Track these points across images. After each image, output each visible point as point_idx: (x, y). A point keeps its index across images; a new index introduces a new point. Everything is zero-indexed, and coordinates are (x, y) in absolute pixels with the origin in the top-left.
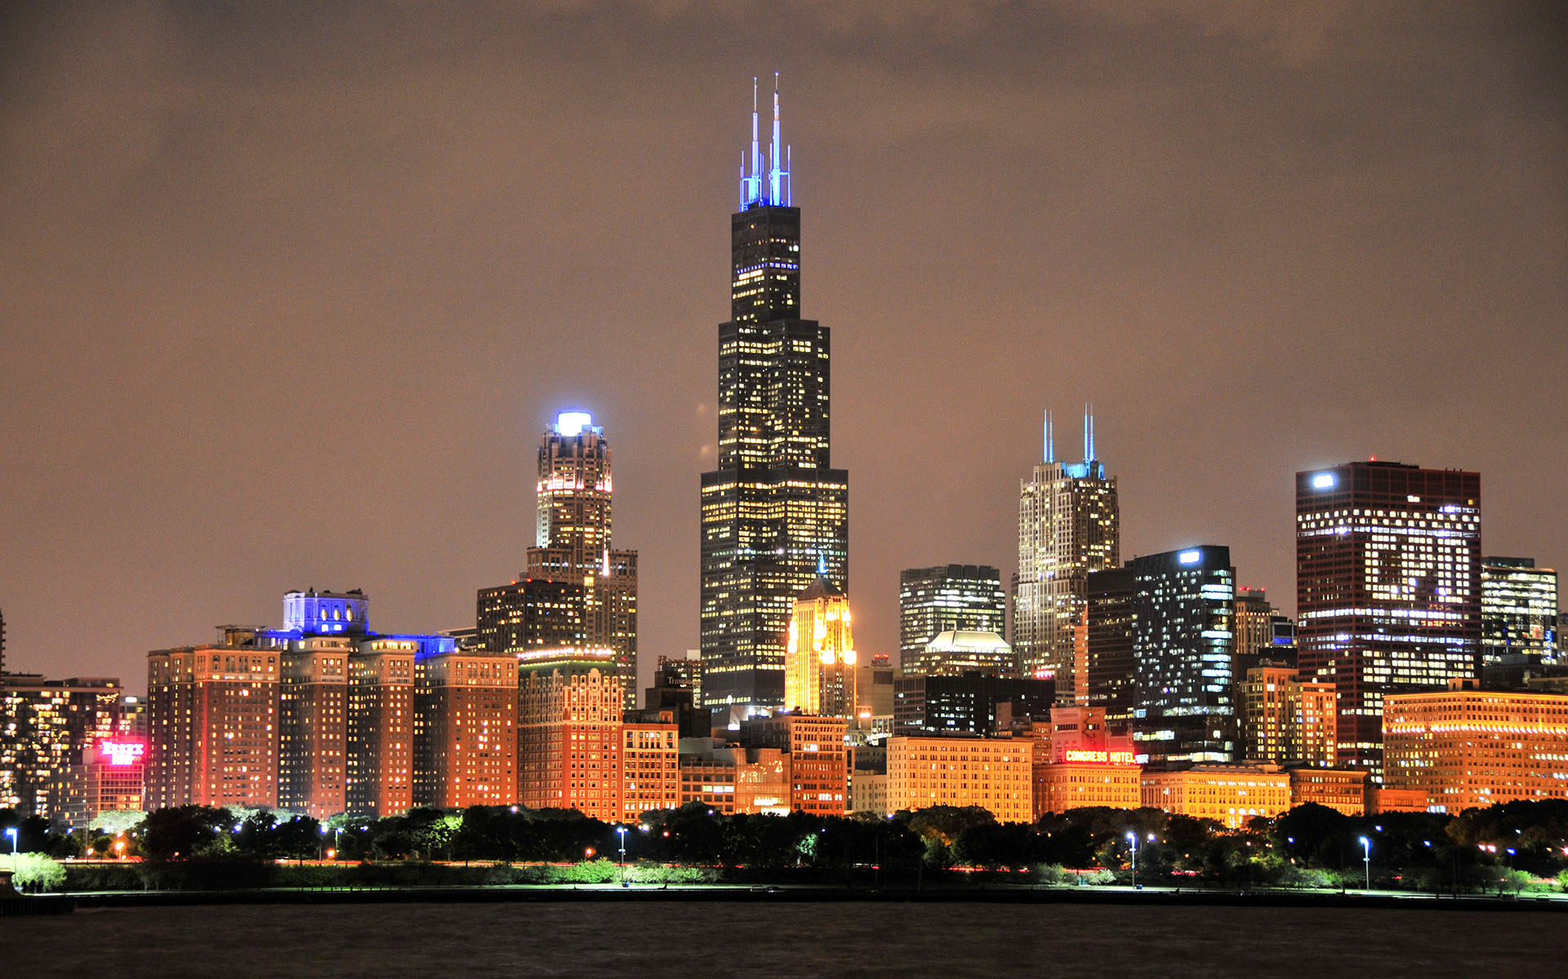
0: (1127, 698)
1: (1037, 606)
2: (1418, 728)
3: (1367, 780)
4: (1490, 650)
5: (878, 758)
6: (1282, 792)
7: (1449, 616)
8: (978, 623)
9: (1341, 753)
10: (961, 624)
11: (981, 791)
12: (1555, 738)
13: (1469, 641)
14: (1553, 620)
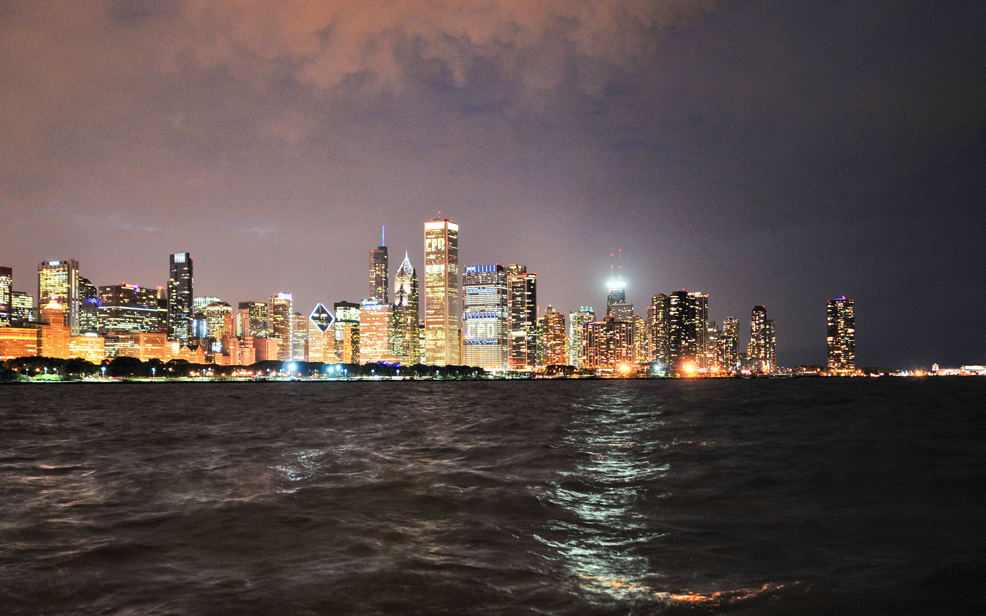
4: (13, 317)
7: (3, 307)
12: (32, 340)
13: (8, 314)
14: (31, 309)
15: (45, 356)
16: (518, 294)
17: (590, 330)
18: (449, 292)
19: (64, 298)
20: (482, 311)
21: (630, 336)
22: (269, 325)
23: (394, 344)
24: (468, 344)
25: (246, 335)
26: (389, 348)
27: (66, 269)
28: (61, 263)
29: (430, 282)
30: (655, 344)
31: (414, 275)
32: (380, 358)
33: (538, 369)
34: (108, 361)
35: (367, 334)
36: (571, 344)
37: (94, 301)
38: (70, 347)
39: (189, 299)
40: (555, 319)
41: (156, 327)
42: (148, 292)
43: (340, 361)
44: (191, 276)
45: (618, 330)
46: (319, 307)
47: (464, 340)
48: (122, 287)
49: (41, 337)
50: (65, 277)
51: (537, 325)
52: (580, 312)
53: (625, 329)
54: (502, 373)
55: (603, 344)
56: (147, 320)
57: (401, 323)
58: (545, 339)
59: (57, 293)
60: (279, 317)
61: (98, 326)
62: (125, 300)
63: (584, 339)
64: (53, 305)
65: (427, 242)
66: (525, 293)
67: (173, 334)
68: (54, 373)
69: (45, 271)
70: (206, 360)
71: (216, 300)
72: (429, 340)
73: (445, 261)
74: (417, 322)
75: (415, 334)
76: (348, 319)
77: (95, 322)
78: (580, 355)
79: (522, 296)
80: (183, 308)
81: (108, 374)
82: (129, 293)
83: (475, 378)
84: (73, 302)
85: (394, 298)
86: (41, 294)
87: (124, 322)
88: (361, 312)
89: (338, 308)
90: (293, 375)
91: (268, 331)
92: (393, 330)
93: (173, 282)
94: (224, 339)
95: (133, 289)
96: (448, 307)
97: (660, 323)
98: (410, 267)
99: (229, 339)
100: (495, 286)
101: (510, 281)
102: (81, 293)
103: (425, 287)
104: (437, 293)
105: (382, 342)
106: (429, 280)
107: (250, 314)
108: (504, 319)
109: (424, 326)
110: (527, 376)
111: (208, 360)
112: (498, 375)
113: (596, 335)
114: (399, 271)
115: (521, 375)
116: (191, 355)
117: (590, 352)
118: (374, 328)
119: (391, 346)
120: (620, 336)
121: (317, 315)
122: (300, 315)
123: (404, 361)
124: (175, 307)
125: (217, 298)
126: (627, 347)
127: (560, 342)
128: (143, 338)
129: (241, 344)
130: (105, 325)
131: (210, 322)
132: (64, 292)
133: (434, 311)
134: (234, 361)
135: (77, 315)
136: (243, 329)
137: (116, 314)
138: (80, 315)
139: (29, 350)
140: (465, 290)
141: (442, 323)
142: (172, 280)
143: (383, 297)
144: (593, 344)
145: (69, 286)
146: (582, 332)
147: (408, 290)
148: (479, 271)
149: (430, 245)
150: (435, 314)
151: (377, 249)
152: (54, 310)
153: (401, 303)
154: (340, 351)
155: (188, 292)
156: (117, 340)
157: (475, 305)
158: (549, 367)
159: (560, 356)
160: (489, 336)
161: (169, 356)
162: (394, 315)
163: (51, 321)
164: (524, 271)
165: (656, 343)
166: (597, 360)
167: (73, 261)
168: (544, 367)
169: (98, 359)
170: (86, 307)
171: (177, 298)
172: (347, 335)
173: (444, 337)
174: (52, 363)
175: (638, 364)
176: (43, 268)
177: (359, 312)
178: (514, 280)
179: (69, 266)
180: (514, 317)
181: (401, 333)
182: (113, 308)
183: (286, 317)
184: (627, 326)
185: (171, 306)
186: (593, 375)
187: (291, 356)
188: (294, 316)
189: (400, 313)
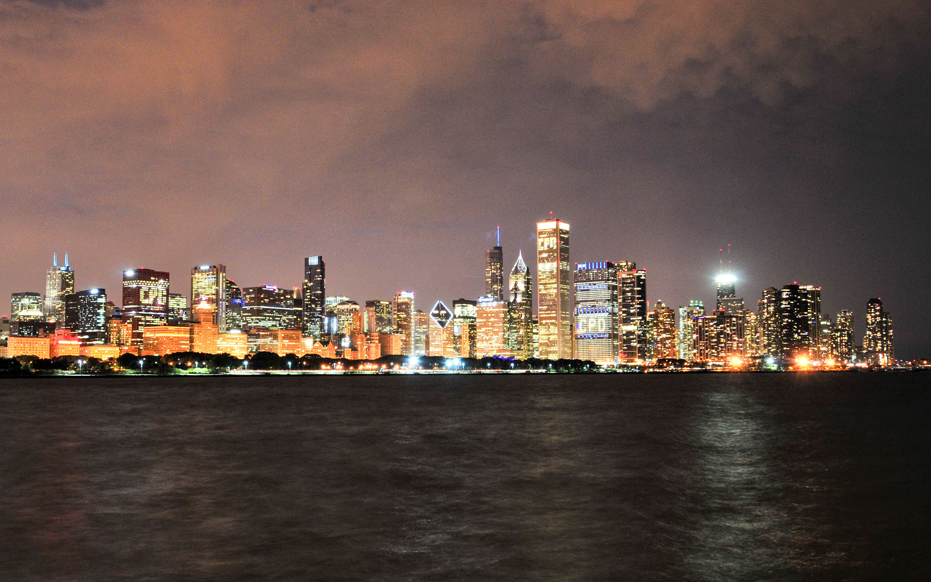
0: (76, 327)
1: (51, 303)
2: (151, 335)
3: (139, 348)
4: (170, 316)
5: (4, 343)
6: (117, 351)
7: (161, 308)
8: (34, 308)
9: (132, 342)
10: (29, 308)
11: (35, 352)
12: (185, 337)
13: (165, 314)
14: (185, 309)
15: (197, 352)
16: (628, 289)
17: (699, 324)
18: (561, 288)
19: (213, 299)
20: (593, 306)
21: (741, 331)
22: (393, 322)
23: (509, 339)
24: (579, 339)
25: (372, 331)
26: (504, 343)
27: (215, 273)
28: (210, 267)
29: (543, 279)
30: (766, 338)
31: (528, 273)
32: (495, 352)
33: (648, 363)
34: (250, 356)
35: (483, 329)
36: (682, 338)
37: (238, 301)
38: (218, 343)
39: (322, 298)
40: (665, 314)
41: (292, 325)
42: (286, 292)
43: (458, 355)
44: (323, 277)
45: (728, 324)
46: (438, 305)
47: (576, 335)
48: (263, 289)
49: (193, 334)
50: (214, 280)
51: (647, 320)
52: (690, 306)
53: (735, 323)
54: (613, 366)
55: (713, 338)
56: (284, 318)
57: (515, 319)
58: (655, 333)
59: (208, 295)
60: (402, 314)
61: (242, 324)
62: (265, 300)
63: (694, 333)
64: (204, 306)
65: (540, 241)
66: (635, 289)
67: (307, 331)
68: (203, 367)
69: (197, 275)
70: (336, 354)
71: (345, 299)
72: (542, 335)
73: (557, 258)
74: (531, 317)
75: (529, 329)
76: (465, 315)
77: (239, 321)
78: (690, 348)
79: (632, 291)
80: (316, 306)
81: (251, 367)
82: (269, 293)
83: (587, 371)
84: (221, 302)
85: (508, 295)
86: (194, 296)
87: (264, 320)
88: (478, 309)
89: (456, 305)
90: (415, 368)
91: (393, 328)
92: (508, 325)
93: (307, 283)
94: (353, 336)
95: (272, 290)
96: (560, 303)
97: (771, 317)
98: (524, 266)
99: (357, 335)
100: (606, 282)
101: (620, 277)
102: (227, 294)
103: (538, 284)
104: (550, 289)
105: (498, 337)
106: (542, 277)
107: (376, 311)
108: (614, 314)
109: (537, 321)
110: (638, 369)
111: (338, 355)
112: (609, 369)
113: (706, 329)
114: (513, 270)
115: (632, 368)
116: (323, 350)
117: (701, 346)
118: (490, 323)
119: (506, 341)
120: (731, 330)
121: (437, 312)
122: (422, 312)
123: (518, 355)
124: (309, 306)
125: (347, 297)
126: (738, 341)
127: (670, 336)
128: (281, 334)
129: (368, 340)
130: (248, 323)
131: (340, 320)
132: (213, 293)
133: (547, 307)
134: (362, 356)
135: (224, 314)
136: (370, 326)
137: (258, 313)
138: (227, 314)
139: (183, 346)
140: (577, 286)
141: (555, 318)
142: (306, 281)
143: (499, 295)
144: (704, 338)
145: (217, 288)
146: (693, 327)
147: (522, 287)
148: (589, 268)
149: (543, 244)
150: (548, 310)
151: (492, 249)
152: (204, 309)
153: (515, 300)
154: (459, 346)
155: (321, 292)
156: (258, 336)
157: (586, 301)
158: (659, 361)
159: (670, 350)
160: (601, 331)
161: (303, 351)
162: (508, 311)
163: (202, 320)
164: (633, 267)
165: (768, 337)
166: (707, 354)
167: (221, 266)
168: (655, 360)
169: (241, 354)
170: (232, 306)
171: (311, 297)
172: (465, 331)
173: (556, 332)
174: (201, 358)
175: (749, 357)
176: (195, 272)
177: (475, 308)
178: (624, 276)
179: (217, 269)
180: (624, 312)
181: (515, 328)
182: (255, 307)
183: (408, 314)
184: (737, 320)
185: (305, 305)
186: (704, 368)
187: (413, 350)
188: (416, 313)
189: (515, 309)
